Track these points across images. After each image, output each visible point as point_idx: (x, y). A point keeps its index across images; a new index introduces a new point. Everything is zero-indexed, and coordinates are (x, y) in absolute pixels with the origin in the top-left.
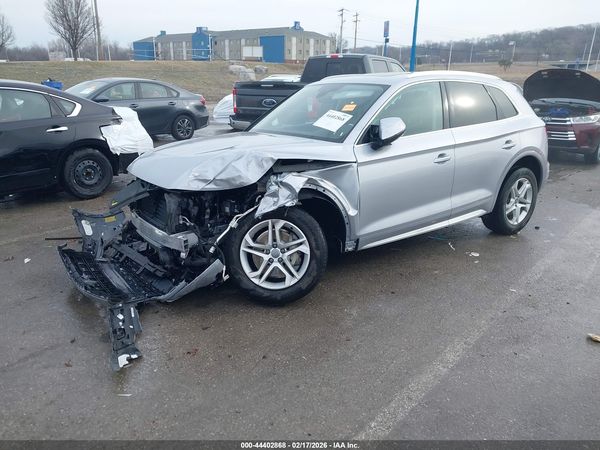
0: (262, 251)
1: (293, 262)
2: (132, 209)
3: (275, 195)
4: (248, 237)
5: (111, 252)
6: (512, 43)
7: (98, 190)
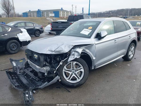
0: (69, 71)
1: (79, 74)
2: (28, 59)
3: (74, 55)
4: (65, 67)
5: (22, 71)
6: (111, 13)
7: (16, 51)
